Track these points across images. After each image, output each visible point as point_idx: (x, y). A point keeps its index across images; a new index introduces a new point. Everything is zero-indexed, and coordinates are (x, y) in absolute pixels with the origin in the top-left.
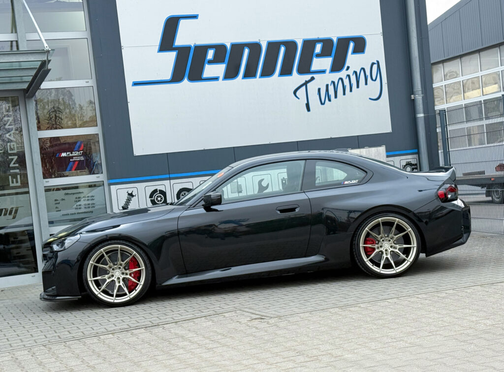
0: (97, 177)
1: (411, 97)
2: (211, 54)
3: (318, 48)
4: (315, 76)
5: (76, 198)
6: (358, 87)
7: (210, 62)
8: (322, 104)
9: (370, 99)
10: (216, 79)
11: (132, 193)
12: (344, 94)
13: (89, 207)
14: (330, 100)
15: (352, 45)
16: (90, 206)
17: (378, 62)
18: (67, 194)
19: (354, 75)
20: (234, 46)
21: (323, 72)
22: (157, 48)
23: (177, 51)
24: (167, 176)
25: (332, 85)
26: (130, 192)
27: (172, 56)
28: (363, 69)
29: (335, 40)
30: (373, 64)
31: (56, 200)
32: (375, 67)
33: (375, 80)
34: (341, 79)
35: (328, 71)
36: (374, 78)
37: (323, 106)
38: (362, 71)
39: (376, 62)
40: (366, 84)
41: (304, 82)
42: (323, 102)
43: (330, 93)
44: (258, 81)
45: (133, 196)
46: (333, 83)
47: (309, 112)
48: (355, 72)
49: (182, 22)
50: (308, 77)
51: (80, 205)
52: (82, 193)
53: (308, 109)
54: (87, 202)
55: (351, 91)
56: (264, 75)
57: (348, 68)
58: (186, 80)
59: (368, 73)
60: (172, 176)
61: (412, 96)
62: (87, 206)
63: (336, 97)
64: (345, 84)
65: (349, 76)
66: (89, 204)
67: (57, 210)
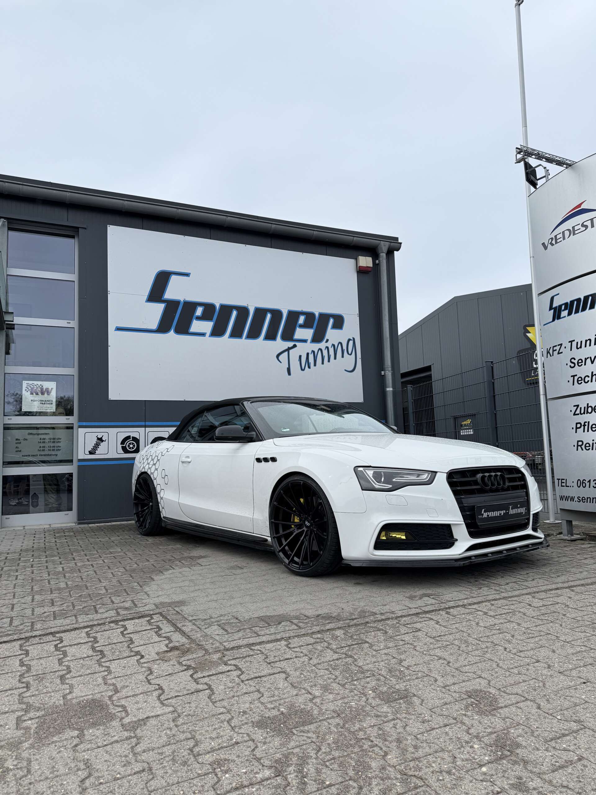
0: (67, 419)
1: (381, 373)
2: (199, 311)
3: (302, 320)
4: (297, 344)
5: (41, 439)
6: (335, 358)
7: (198, 318)
8: (302, 370)
9: (345, 370)
10: (203, 334)
11: (102, 438)
12: (323, 363)
13: (53, 450)
14: (309, 367)
15: (331, 321)
16: (56, 448)
17: (354, 339)
18: (31, 434)
19: (333, 347)
20: (223, 307)
21: (305, 341)
22: (145, 298)
23: (166, 304)
24: (143, 423)
25: (312, 354)
26: (99, 437)
27: (160, 308)
28: (340, 343)
29: (317, 315)
30: (349, 340)
31: (17, 440)
32: (351, 343)
33: (351, 354)
34: (321, 349)
35: (309, 341)
36: (350, 353)
37: (302, 372)
38: (340, 345)
39: (352, 339)
40: (343, 357)
41: (287, 348)
42: (303, 368)
43: (310, 362)
44: (243, 342)
45: (103, 441)
46: (313, 352)
47: (290, 376)
48: (334, 345)
49: (173, 278)
50: (291, 344)
51: (44, 447)
52: (48, 434)
53: (289, 373)
54: (52, 445)
55: (329, 361)
56: (249, 336)
57: (327, 341)
58: (172, 332)
59: (345, 347)
60: (147, 423)
61: (383, 373)
62: (51, 449)
63: (315, 365)
64: (324, 355)
65: (327, 348)
66: (54, 447)
67: (17, 449)
